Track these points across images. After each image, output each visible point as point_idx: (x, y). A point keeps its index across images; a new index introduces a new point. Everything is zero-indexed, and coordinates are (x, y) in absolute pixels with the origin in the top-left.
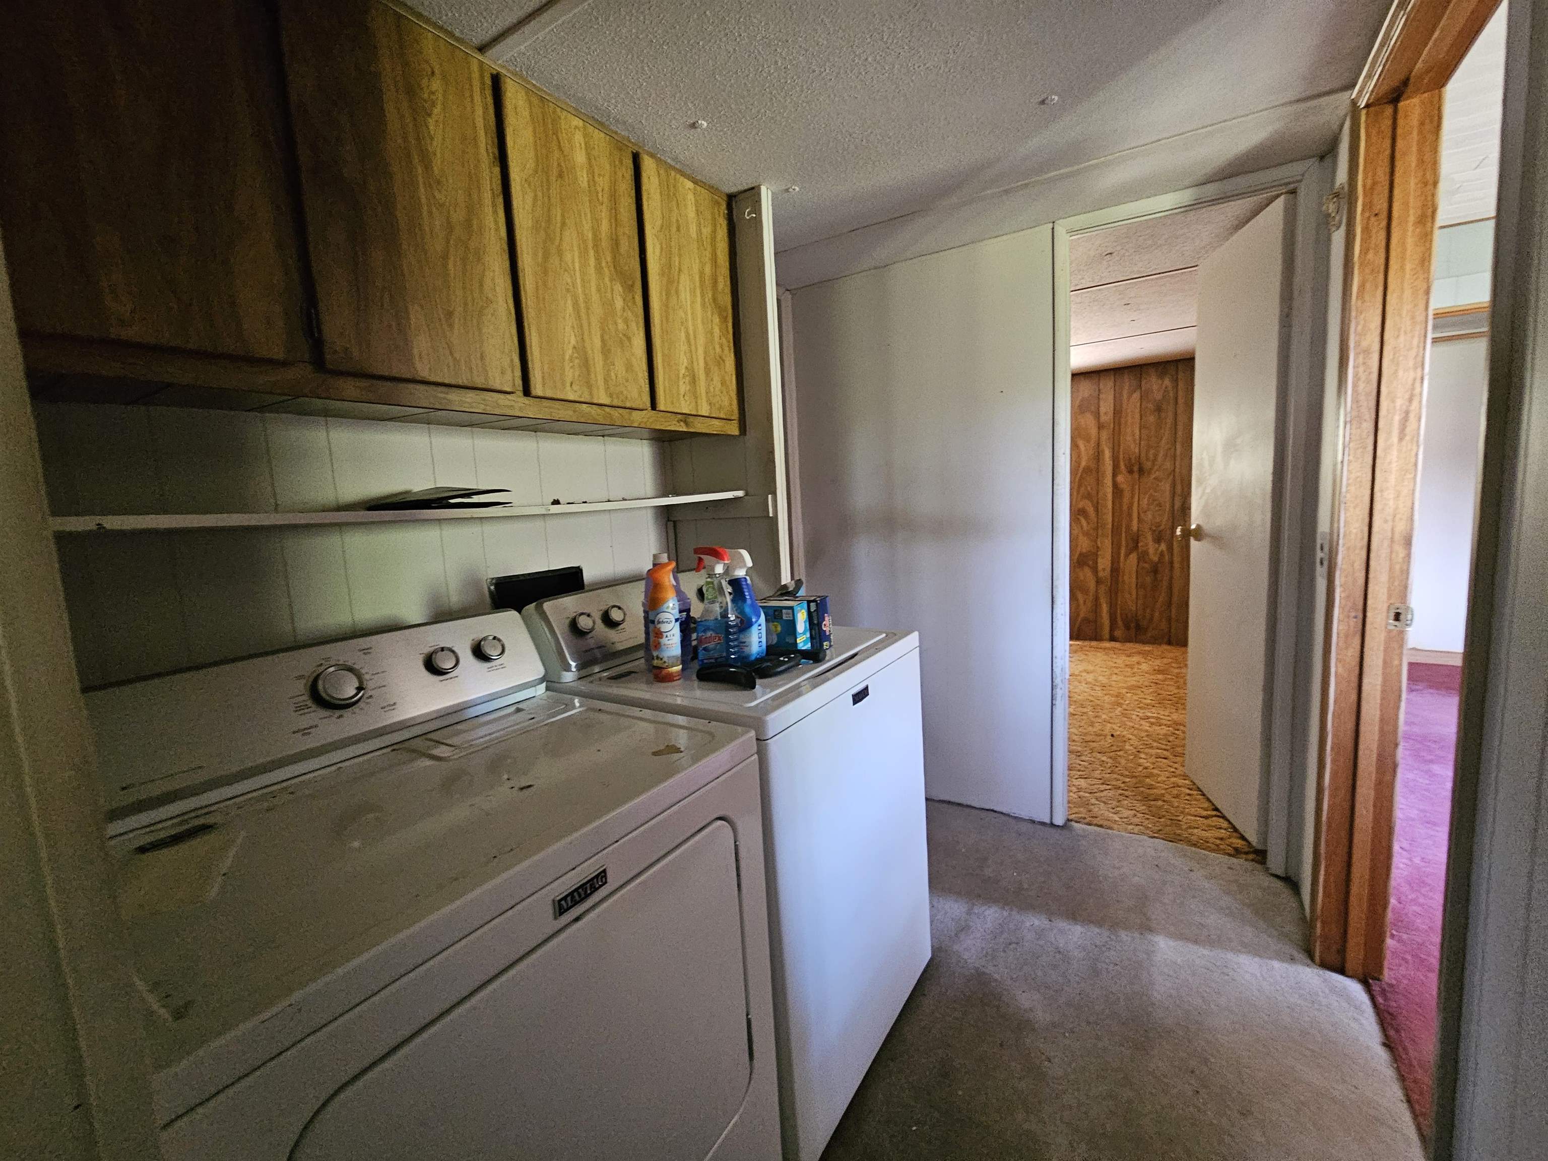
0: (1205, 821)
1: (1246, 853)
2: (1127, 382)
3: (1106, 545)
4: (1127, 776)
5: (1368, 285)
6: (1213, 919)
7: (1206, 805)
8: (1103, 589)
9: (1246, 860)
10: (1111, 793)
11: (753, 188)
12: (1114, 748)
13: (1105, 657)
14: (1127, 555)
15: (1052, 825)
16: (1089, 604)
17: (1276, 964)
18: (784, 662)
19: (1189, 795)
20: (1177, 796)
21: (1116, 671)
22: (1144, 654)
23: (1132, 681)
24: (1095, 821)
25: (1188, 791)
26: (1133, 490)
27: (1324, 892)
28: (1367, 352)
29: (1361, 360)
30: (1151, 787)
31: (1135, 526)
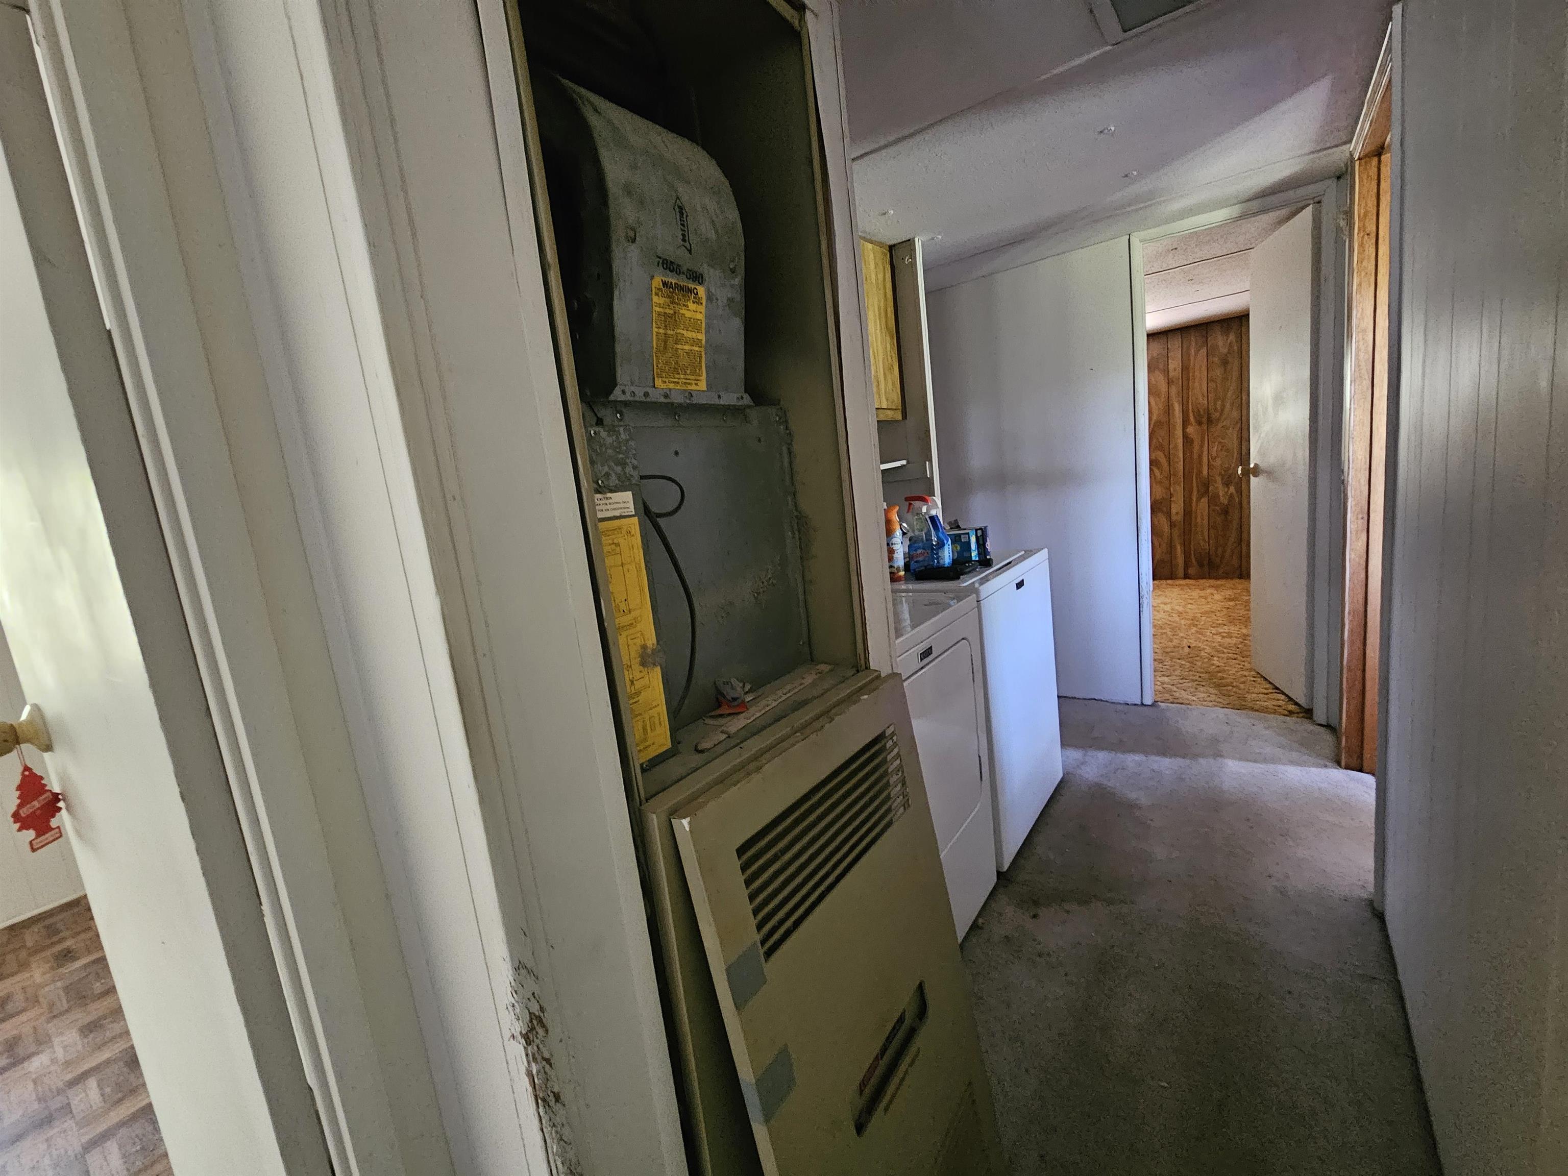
0: (1266, 696)
1: (1298, 713)
2: (1193, 339)
3: (1178, 491)
4: (1202, 673)
5: (1364, 285)
6: (1268, 750)
7: (1268, 686)
8: (1176, 532)
9: (1298, 717)
10: (1190, 684)
11: (909, 240)
12: (1191, 656)
13: (1181, 592)
14: (1199, 500)
15: (1142, 704)
16: (1164, 546)
17: (1313, 770)
18: (969, 566)
19: (1254, 681)
20: (1244, 683)
21: (1191, 601)
22: (1216, 588)
23: (1206, 608)
24: (1175, 701)
25: (1252, 679)
26: (1202, 441)
27: (1347, 715)
28: (1364, 331)
29: (1360, 337)
30: (1222, 678)
31: (1205, 472)
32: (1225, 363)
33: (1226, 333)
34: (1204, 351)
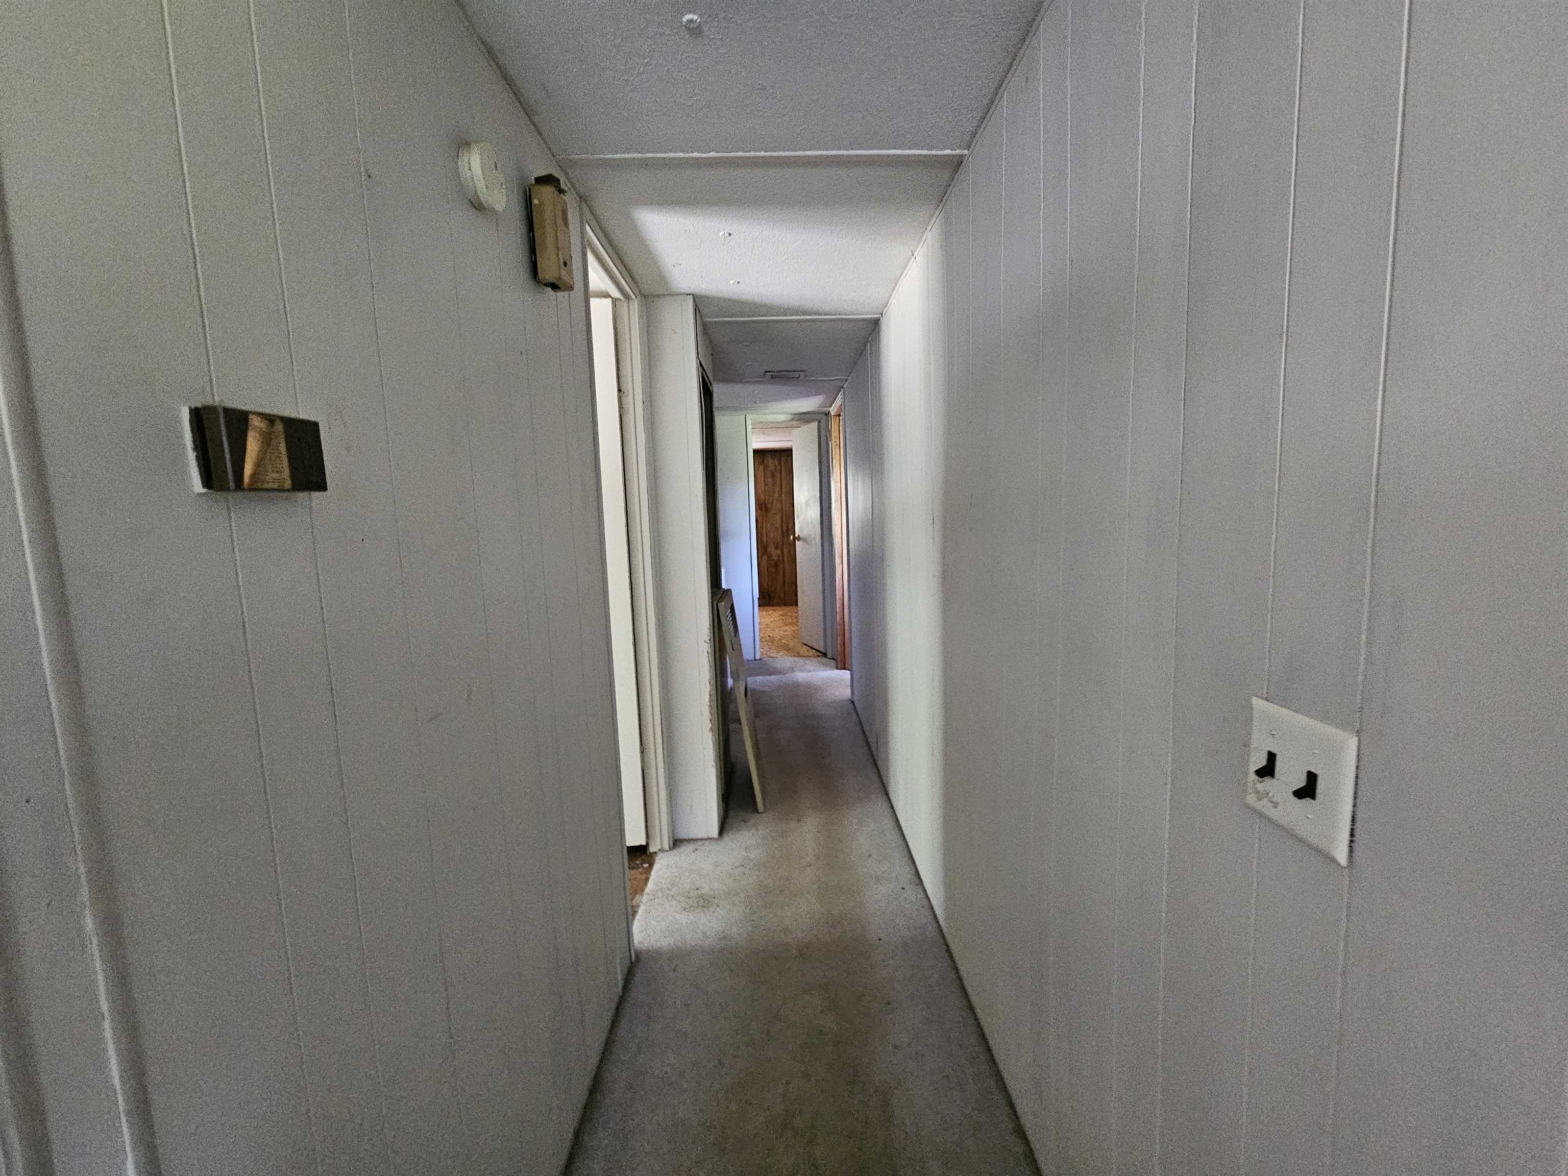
0: (808, 651)
4: (779, 645)
7: (808, 647)
9: (822, 656)
12: (775, 639)
17: (829, 672)
20: (798, 647)
25: (801, 645)
27: (839, 652)
30: (788, 646)
31: (765, 540)
32: (773, 476)
33: (773, 458)
34: (762, 467)
